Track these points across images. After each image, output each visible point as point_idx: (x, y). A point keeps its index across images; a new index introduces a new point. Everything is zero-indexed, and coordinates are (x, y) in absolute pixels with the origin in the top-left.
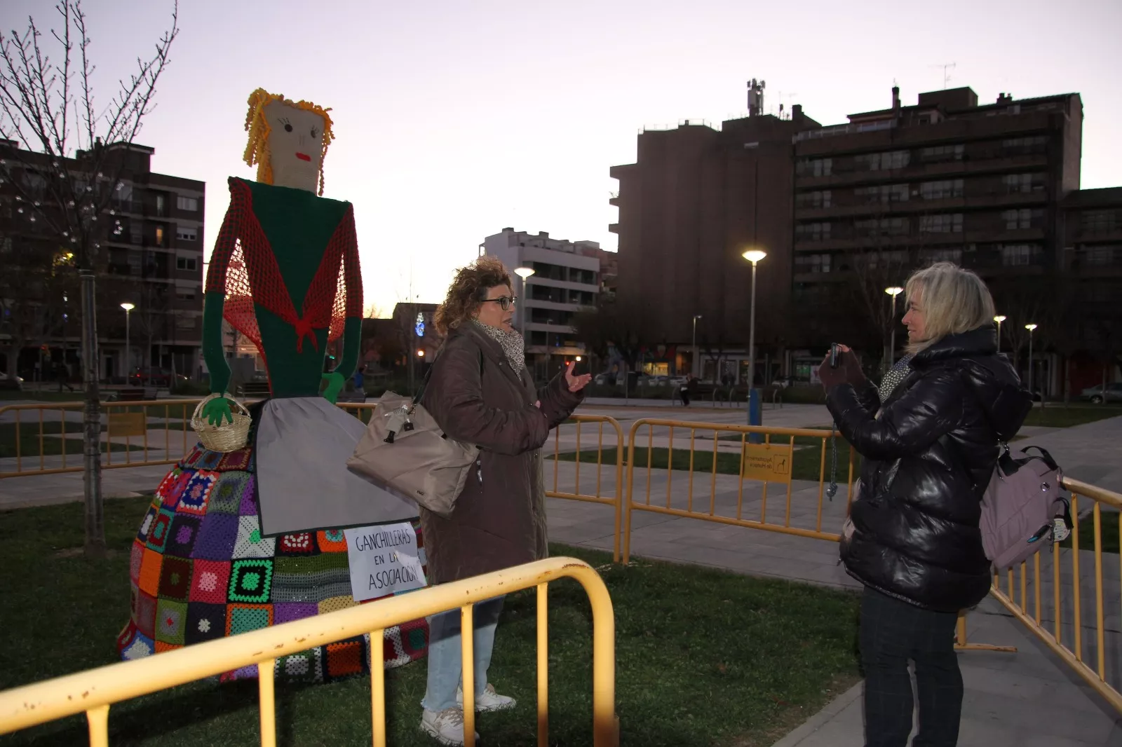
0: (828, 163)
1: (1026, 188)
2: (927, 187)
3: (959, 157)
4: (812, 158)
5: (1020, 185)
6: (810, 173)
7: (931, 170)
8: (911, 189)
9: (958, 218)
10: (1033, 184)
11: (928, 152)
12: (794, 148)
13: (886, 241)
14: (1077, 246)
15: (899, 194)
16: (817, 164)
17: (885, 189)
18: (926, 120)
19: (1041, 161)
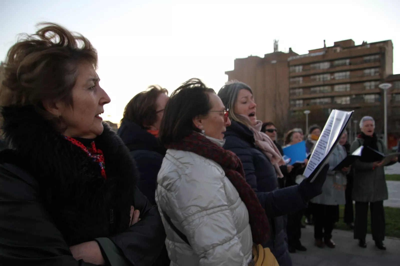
0: (301, 67)
1: (372, 74)
2: (336, 75)
3: (348, 64)
4: (295, 66)
5: (370, 73)
6: (294, 71)
7: (337, 69)
8: (331, 76)
9: (348, 86)
10: (375, 72)
11: (337, 62)
12: (289, 63)
13: (322, 95)
14: (392, 94)
15: (326, 78)
16: (297, 68)
17: (321, 76)
18: (335, 51)
19: (378, 64)
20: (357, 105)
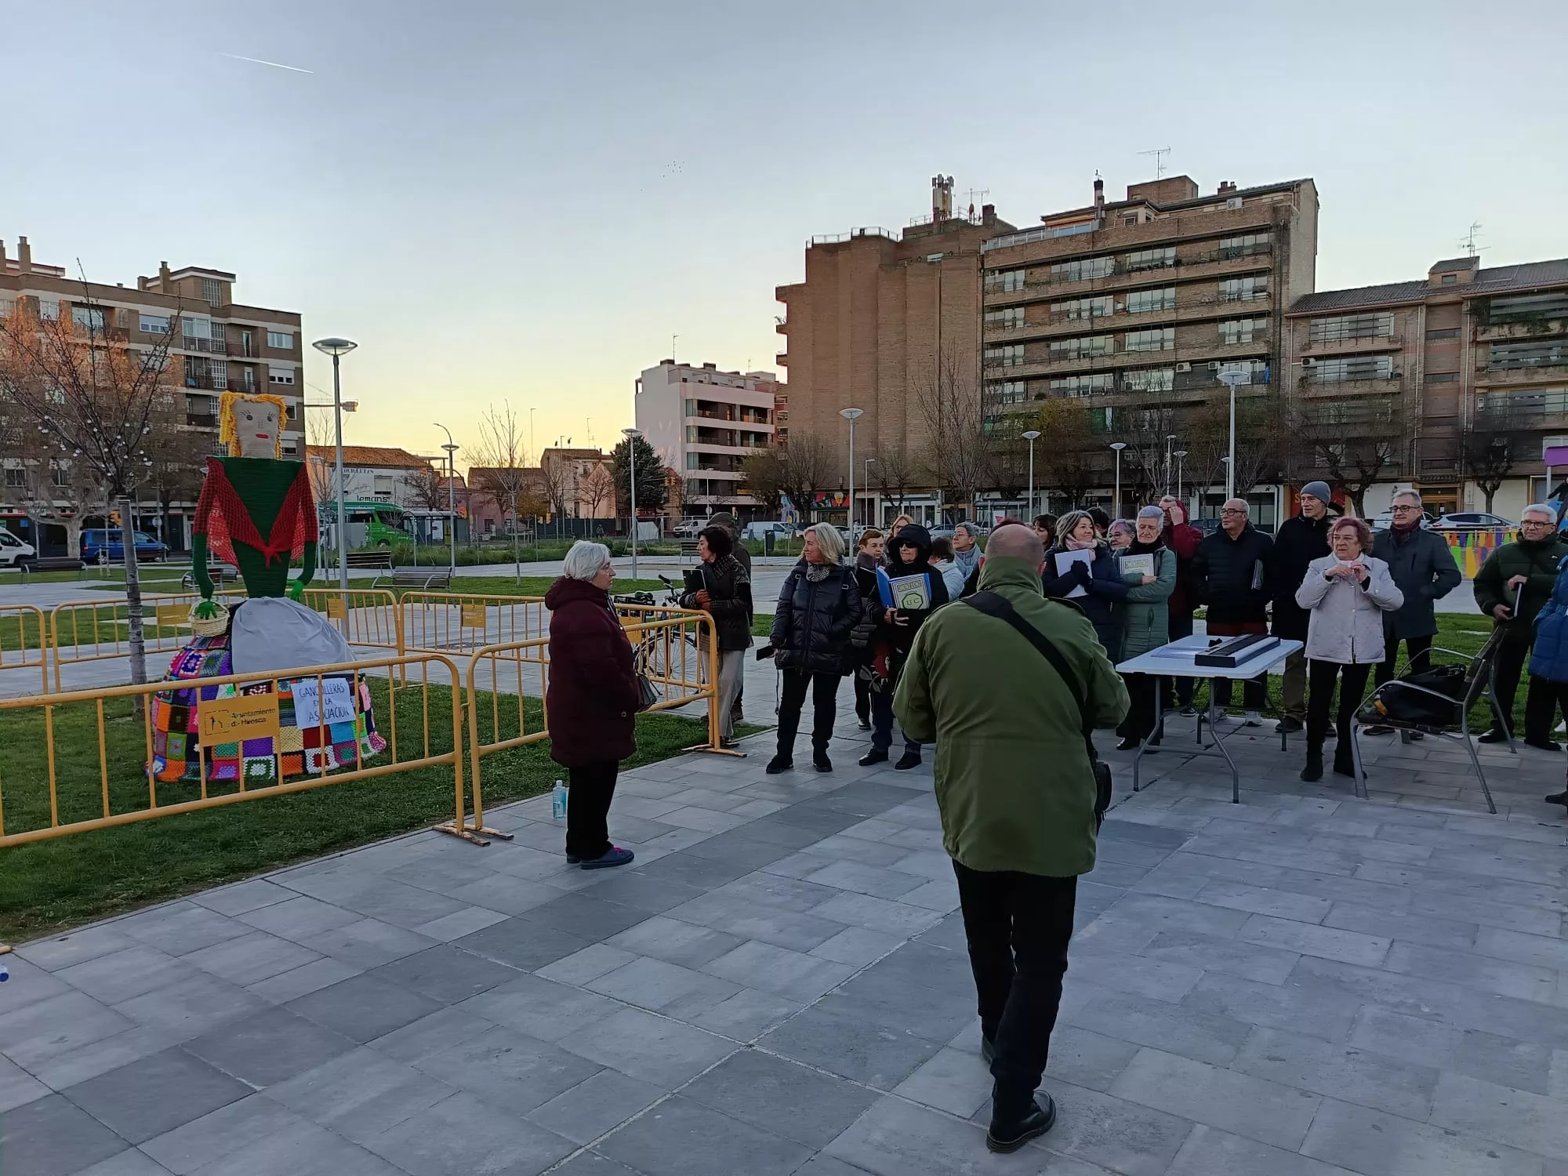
0: (1021, 275)
1: (1247, 296)
2: (1133, 298)
3: (1170, 262)
4: (1002, 271)
5: (1240, 292)
6: (1001, 287)
7: (1137, 279)
8: (1116, 302)
9: (1170, 333)
10: (1256, 290)
11: (1135, 257)
12: (983, 259)
13: (1085, 364)
14: (1306, 360)
15: (1102, 309)
16: (1009, 277)
17: (1085, 303)
18: (1133, 219)
19: (1264, 263)
20: (1196, 397)
